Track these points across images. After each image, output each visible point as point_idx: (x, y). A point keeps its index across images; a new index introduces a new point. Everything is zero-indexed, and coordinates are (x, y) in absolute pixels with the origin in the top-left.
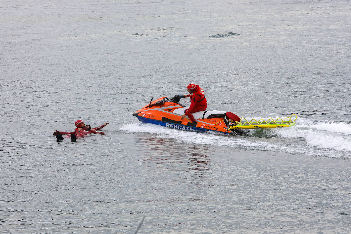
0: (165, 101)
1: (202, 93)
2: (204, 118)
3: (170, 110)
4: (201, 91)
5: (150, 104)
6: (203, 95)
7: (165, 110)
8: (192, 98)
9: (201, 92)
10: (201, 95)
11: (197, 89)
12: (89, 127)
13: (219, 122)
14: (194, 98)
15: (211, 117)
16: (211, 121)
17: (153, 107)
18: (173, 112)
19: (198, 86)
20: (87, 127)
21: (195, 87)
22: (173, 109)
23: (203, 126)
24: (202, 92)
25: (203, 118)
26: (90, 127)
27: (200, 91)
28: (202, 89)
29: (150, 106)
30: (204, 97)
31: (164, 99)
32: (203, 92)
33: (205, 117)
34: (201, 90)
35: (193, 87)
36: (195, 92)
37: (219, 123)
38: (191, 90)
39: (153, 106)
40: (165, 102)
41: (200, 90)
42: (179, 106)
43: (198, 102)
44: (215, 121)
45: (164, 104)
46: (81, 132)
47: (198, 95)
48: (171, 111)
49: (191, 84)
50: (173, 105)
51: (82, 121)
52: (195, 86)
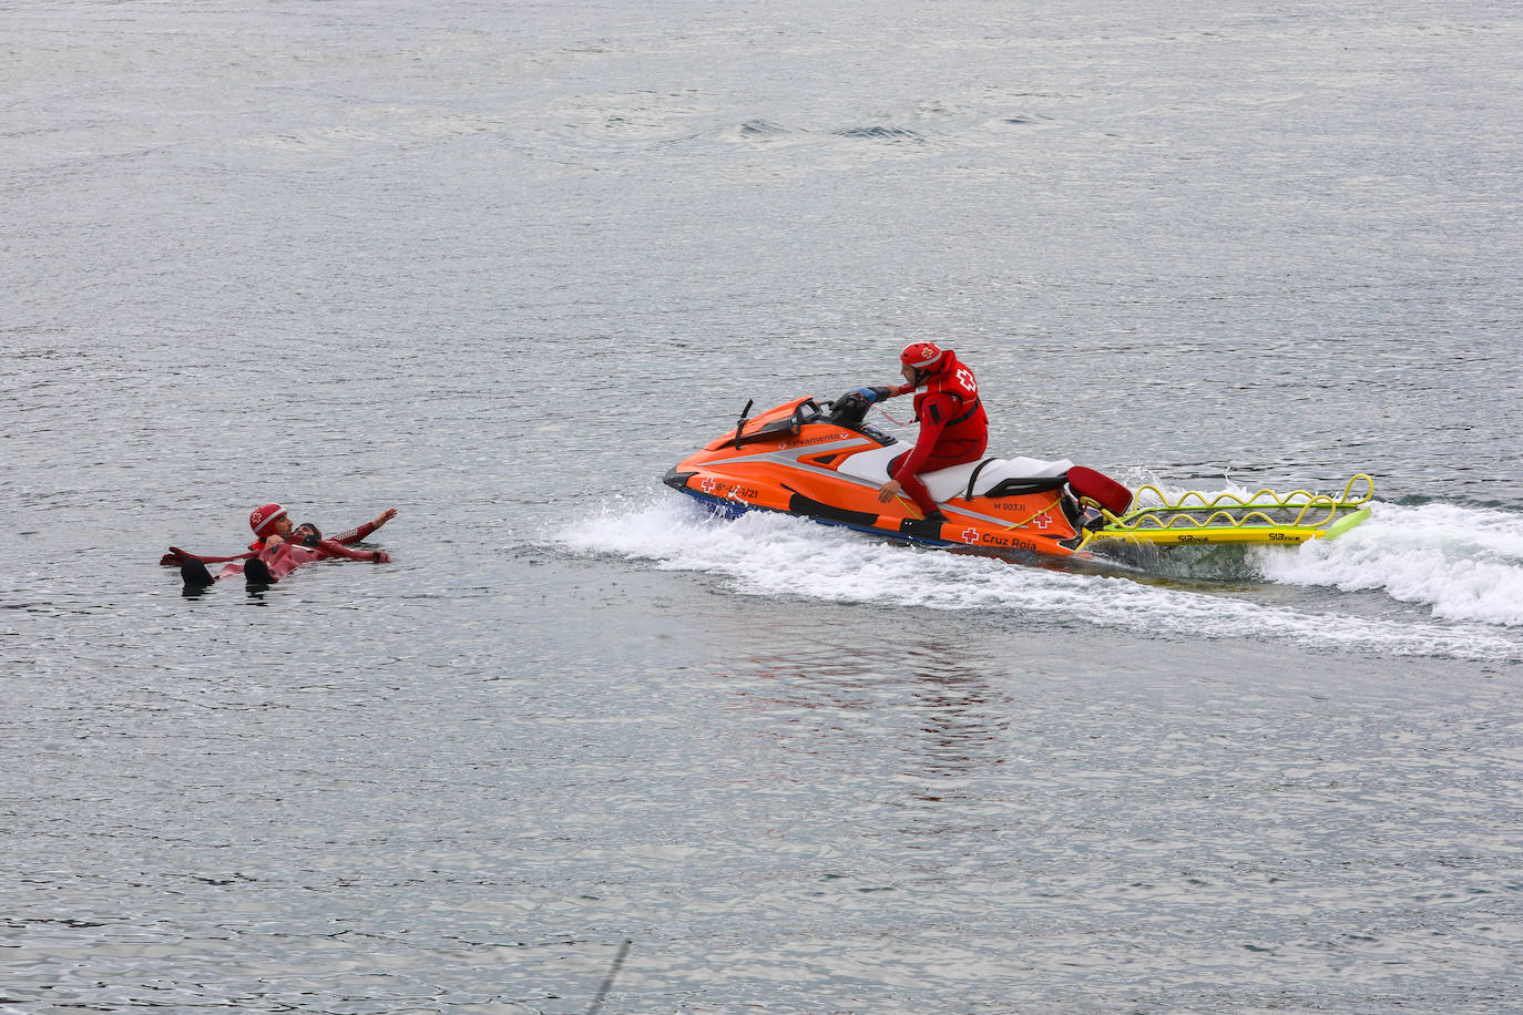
0: (802, 421)
1: (969, 388)
2: (974, 493)
3: (827, 460)
4: (962, 375)
5: (740, 431)
6: (974, 395)
7: (801, 460)
8: (923, 405)
9: (962, 383)
10: (963, 395)
11: (947, 367)
12: (312, 534)
13: (1040, 512)
14: (933, 409)
15: (1004, 490)
16: (1006, 507)
17: (753, 445)
18: (840, 469)
19: (949, 355)
20: (305, 533)
21: (935, 360)
22: (839, 457)
23: (970, 536)
24: (967, 382)
25: (969, 497)
26: (317, 534)
27: (958, 375)
28: (968, 370)
29: (739, 442)
30: (977, 404)
31: (798, 412)
32: (971, 379)
33: (979, 490)
34: (965, 373)
35: (925, 359)
36: (936, 382)
37: (1042, 517)
38: (917, 371)
39: (750, 443)
40: (805, 423)
41: (959, 372)
42: (862, 441)
43: (948, 423)
44: (1023, 508)
45: (799, 434)
46: (283, 553)
47: (949, 393)
48: (831, 465)
49: (916, 346)
50: (837, 437)
51: (283, 510)
52: (936, 352)
